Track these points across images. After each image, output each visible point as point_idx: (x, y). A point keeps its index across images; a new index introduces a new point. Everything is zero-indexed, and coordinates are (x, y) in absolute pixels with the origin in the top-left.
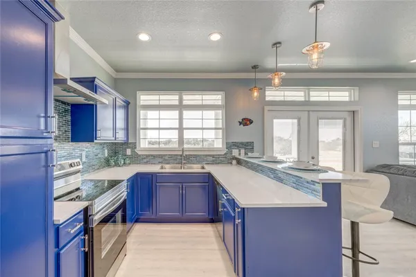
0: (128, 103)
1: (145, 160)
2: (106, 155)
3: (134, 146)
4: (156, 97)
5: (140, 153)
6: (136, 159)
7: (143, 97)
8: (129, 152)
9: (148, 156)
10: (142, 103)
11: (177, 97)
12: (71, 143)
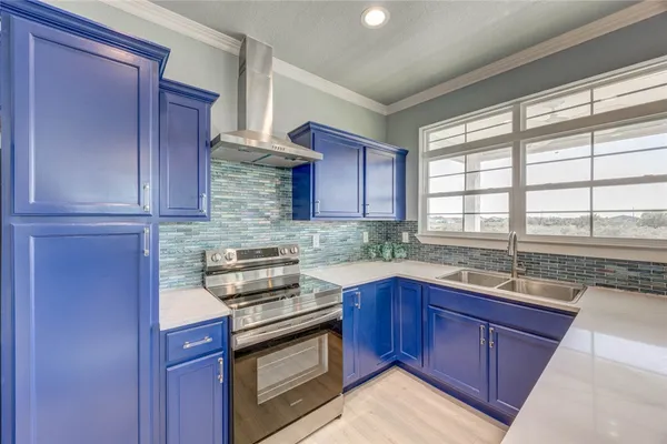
0: (403, 154)
1: (432, 255)
2: (366, 240)
3: (413, 227)
4: (460, 129)
5: (422, 241)
6: (416, 251)
7: (433, 136)
8: (405, 237)
9: (437, 248)
10: (432, 147)
11: (508, 117)
12: (292, 221)
